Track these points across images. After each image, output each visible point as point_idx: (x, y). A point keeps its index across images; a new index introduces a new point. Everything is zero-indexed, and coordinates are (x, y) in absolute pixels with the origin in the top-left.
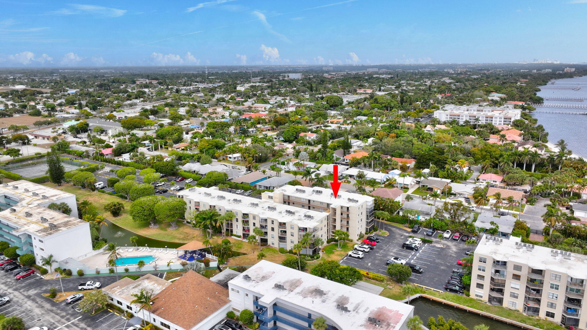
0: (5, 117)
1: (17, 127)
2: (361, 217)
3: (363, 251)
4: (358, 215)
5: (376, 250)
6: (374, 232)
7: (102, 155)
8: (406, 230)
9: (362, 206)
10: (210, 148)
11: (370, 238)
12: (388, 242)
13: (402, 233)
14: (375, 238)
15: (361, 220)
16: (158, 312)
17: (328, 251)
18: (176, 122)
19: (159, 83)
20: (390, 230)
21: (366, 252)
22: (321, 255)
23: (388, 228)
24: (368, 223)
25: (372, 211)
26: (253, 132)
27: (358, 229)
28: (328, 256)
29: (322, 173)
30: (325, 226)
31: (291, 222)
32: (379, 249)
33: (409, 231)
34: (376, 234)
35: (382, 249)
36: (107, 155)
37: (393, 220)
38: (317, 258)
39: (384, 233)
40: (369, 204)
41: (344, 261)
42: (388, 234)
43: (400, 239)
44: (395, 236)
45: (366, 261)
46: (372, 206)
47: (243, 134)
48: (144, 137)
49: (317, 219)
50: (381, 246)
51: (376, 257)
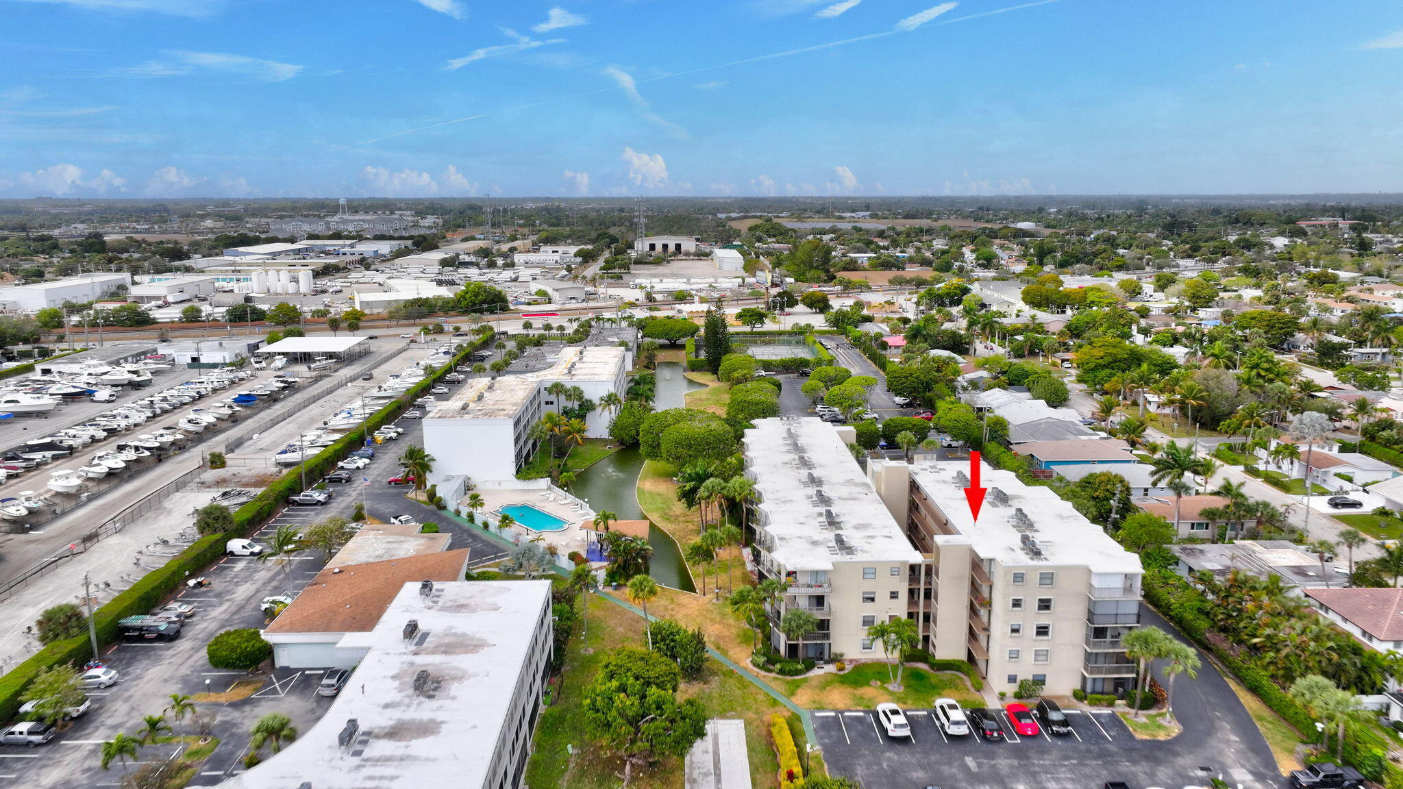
1: (850, 282)
2: (1044, 619)
3: (942, 726)
4: (1017, 603)
5: (999, 749)
6: (1121, 706)
7: (884, 346)
8: (1271, 765)
9: (1047, 578)
10: (1105, 366)
11: (1044, 708)
12: (1103, 755)
13: (1229, 761)
14: (1054, 716)
15: (1042, 631)
16: (315, 587)
17: (860, 675)
18: (1194, 310)
19: (1353, 228)
20: (1210, 731)
21: (946, 733)
22: (816, 672)
23: (1217, 723)
24: (1089, 658)
25: (1120, 619)
26: (1379, 358)
27: (1015, 655)
28: (826, 684)
29: (1371, 503)
30: (894, 595)
31: (781, 539)
32: (1018, 752)
33: (1281, 776)
34: (1113, 716)
35: (1028, 758)
36: (896, 347)
37: (1282, 711)
38: (782, 672)
39: (1160, 727)
40: (1096, 582)
41: (836, 718)
42: (1162, 737)
43: (1170, 772)
44: (1177, 754)
45: (888, 754)
46: (1118, 596)
47: (1328, 356)
48: (1027, 326)
49: (858, 557)
50: (1043, 752)
51: (950, 764)
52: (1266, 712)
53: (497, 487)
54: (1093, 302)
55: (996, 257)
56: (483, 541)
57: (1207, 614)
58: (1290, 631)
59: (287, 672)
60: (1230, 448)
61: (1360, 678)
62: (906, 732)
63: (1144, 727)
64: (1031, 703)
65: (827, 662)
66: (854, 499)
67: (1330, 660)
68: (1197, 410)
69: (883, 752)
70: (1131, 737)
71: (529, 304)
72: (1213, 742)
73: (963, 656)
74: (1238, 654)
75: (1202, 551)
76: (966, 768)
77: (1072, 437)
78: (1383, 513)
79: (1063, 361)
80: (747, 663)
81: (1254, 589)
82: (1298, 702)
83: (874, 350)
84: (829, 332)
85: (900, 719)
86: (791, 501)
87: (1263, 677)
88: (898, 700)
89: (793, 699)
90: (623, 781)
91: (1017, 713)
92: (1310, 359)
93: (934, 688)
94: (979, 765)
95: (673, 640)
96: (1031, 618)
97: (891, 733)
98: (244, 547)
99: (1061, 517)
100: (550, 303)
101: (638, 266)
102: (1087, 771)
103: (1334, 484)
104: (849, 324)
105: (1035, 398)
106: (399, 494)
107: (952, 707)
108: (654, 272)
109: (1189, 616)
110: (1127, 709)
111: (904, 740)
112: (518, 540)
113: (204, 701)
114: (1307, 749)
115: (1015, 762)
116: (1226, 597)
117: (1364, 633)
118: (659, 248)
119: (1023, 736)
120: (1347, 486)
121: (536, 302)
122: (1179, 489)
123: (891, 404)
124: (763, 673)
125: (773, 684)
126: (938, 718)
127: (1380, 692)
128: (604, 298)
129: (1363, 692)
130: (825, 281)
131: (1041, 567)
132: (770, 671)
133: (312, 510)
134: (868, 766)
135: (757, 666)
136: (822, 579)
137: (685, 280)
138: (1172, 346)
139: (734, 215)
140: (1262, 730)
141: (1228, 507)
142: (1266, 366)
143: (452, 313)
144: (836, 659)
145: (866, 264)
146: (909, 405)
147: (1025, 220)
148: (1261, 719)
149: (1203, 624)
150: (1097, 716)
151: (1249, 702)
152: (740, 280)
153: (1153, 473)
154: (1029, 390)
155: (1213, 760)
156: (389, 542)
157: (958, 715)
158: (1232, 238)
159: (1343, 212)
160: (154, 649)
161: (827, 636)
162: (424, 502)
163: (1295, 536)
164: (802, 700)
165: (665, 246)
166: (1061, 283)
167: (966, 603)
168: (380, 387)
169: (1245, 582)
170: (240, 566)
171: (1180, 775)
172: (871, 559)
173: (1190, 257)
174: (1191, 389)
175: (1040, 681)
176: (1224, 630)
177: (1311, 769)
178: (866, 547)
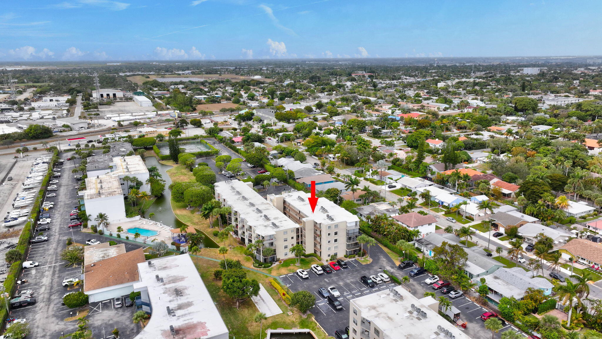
0: (215, 103)
1: (205, 112)
2: (336, 237)
3: (316, 272)
4: (329, 234)
5: (331, 275)
6: (357, 257)
7: (233, 142)
8: (394, 264)
9: (336, 226)
10: (315, 146)
11: (339, 262)
12: (357, 270)
13: (385, 266)
14: (343, 263)
15: (336, 241)
16: (88, 273)
17: (287, 263)
18: (331, 117)
19: (370, 77)
20: (379, 259)
21: (317, 274)
22: (273, 265)
23: (380, 256)
24: (348, 246)
25: (355, 234)
26: (389, 133)
27: (329, 249)
28: (278, 268)
29: (399, 186)
30: (292, 238)
31: (255, 227)
32: (337, 275)
33: (396, 266)
34: (355, 260)
35: (340, 276)
36: (238, 142)
37: (393, 250)
38: (264, 267)
39: (367, 260)
40: (348, 225)
41: (286, 276)
42: (369, 263)
43: (373, 271)
44: (373, 266)
45: (305, 283)
46: (354, 228)
47: (376, 134)
48: (281, 129)
49: (281, 229)
50: (342, 273)
51: (321, 282)
52: (389, 251)
53: (119, 222)
54: (299, 117)
55: (255, 95)
56: (130, 244)
57: (371, 228)
58: (393, 229)
59: (95, 304)
60: (359, 172)
61: (409, 238)
62: (307, 276)
63: (364, 261)
64: (335, 261)
65: (276, 262)
66: (268, 209)
67: (403, 235)
68: (347, 160)
69: (303, 283)
70: (361, 264)
71: (61, 132)
72: (380, 261)
73: (313, 252)
74: (380, 237)
75: (362, 209)
76: (325, 281)
77: (313, 174)
78: (402, 189)
79: (297, 143)
80: (252, 266)
81: (382, 219)
82: (398, 247)
83: (230, 144)
84: (208, 137)
85: (305, 273)
86: (249, 213)
87: (387, 242)
88: (301, 268)
89: (272, 274)
90: (236, 308)
91: (333, 265)
92: (371, 135)
93: (308, 262)
94: (329, 280)
95: (231, 265)
96: (333, 237)
97: (303, 277)
98: (31, 264)
99: (332, 207)
100: (71, 130)
101: (102, 106)
102: (355, 275)
103: (388, 181)
104: (215, 133)
105: (296, 160)
106: (77, 231)
107: (317, 266)
108: (110, 109)
109: (366, 229)
110: (358, 258)
111: (307, 278)
112: (145, 241)
113: (71, 320)
114: (401, 258)
115: (337, 277)
116: (375, 222)
117: (407, 226)
118: (105, 96)
119: (336, 270)
120: (392, 181)
121: (64, 131)
122: (354, 190)
123: (247, 167)
124: (259, 269)
125: (263, 271)
126: (313, 271)
127: (412, 240)
128: (98, 126)
129: (409, 241)
130: (192, 111)
131: (335, 223)
132: (261, 268)
133: (44, 244)
134: (301, 287)
135: (256, 267)
136: (272, 237)
137: (130, 114)
138: (330, 134)
139: (128, 74)
140: (390, 256)
141: (366, 194)
142: (363, 143)
143: (24, 140)
144: (278, 260)
145: (203, 101)
146: (254, 167)
147: (256, 74)
148: (389, 253)
149: (370, 230)
150: (352, 261)
151: (385, 249)
152: (156, 113)
153: (346, 187)
154: (293, 157)
155: (382, 266)
156: (102, 251)
157: (320, 268)
158: (334, 83)
159: (365, 69)
160: (29, 309)
161: (275, 254)
162: (92, 233)
163: (383, 199)
164: (274, 273)
165: (108, 95)
166: (284, 108)
167: (313, 236)
168: (23, 184)
169: (380, 217)
170: (33, 272)
171: (375, 271)
172: (285, 229)
173: (322, 92)
174: (345, 154)
175: (336, 255)
176: (376, 231)
177: (403, 263)
178: (282, 225)
